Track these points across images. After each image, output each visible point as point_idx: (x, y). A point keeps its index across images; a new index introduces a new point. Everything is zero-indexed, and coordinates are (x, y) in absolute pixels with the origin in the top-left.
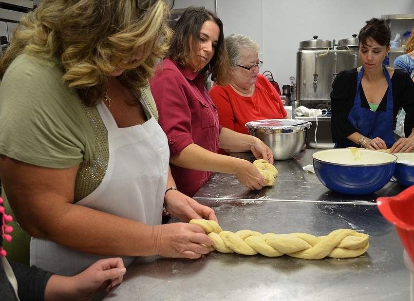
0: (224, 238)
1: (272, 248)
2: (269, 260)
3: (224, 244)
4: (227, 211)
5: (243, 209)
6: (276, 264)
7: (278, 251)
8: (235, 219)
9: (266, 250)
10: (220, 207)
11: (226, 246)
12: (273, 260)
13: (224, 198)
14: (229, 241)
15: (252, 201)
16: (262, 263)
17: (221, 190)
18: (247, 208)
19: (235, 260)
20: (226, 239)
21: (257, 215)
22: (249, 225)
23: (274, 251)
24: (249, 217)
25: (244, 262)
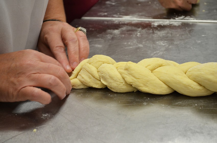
0: (123, 71)
1: (195, 84)
2: (190, 101)
3: (122, 81)
4: (130, 34)
5: (153, 33)
6: (201, 106)
7: (204, 87)
8: (141, 46)
9: (186, 86)
10: (120, 29)
11: (126, 82)
12: (195, 101)
13: (127, 19)
14: (131, 74)
15: (166, 22)
16: (180, 106)
17: (122, 9)
18: (159, 31)
19: (138, 100)
20: (126, 72)
21: (172, 40)
22: (161, 53)
23: (199, 87)
24: (161, 43)
25: (152, 103)
